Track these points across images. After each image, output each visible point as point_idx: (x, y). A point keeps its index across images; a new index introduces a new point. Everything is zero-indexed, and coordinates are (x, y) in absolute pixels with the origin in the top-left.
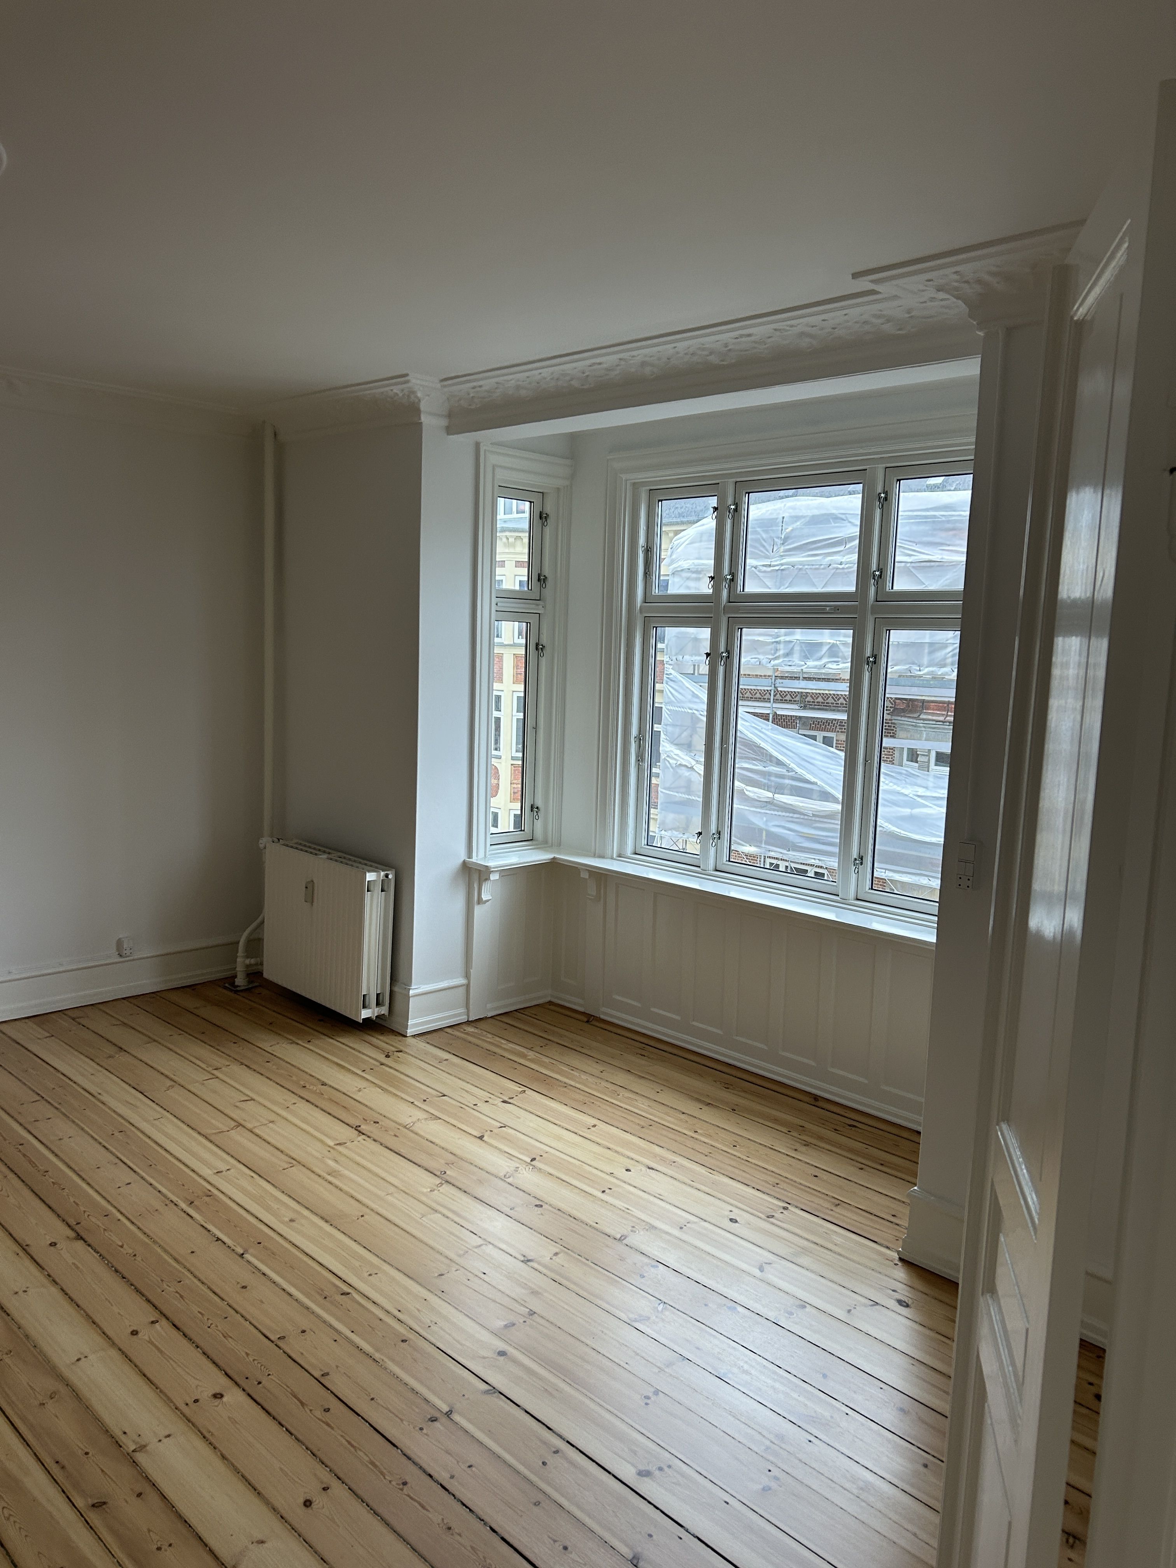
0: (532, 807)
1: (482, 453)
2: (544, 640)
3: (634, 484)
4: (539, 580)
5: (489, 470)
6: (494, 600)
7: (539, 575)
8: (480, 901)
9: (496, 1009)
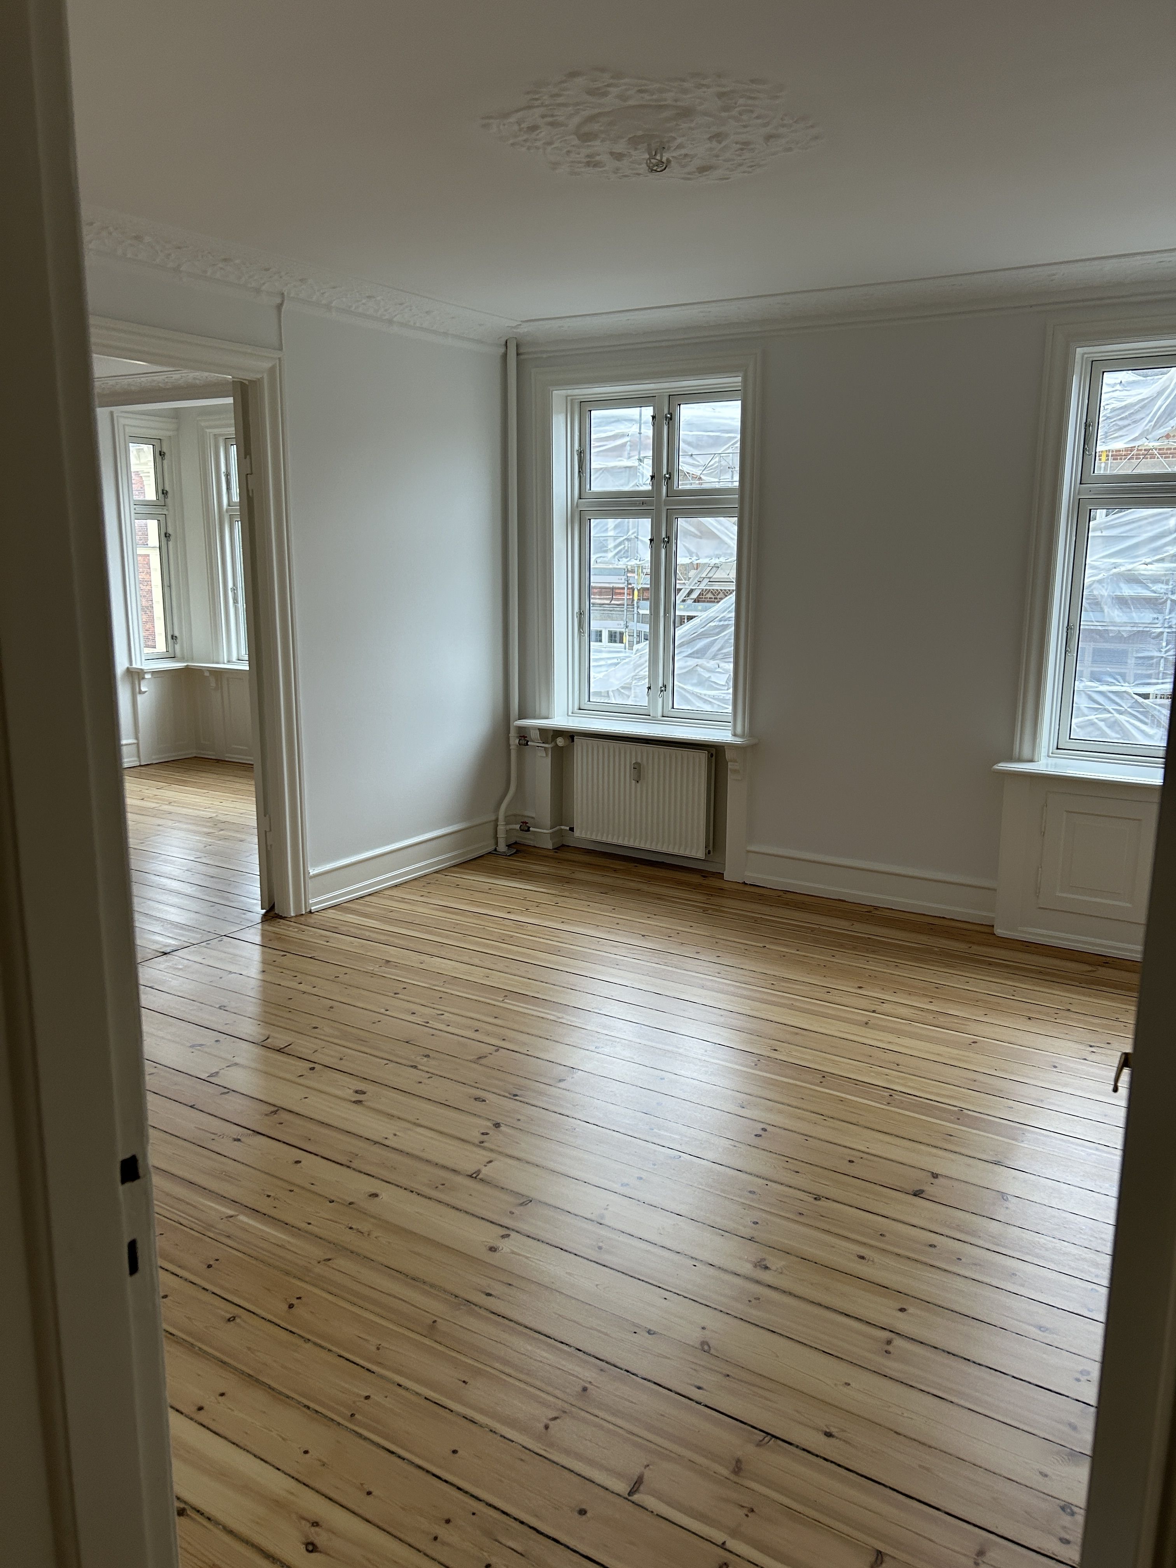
0: (172, 636)
1: (115, 418)
2: (170, 531)
3: (215, 435)
4: (163, 493)
5: (121, 428)
6: (133, 507)
7: (163, 490)
8: (141, 692)
9: (158, 759)
